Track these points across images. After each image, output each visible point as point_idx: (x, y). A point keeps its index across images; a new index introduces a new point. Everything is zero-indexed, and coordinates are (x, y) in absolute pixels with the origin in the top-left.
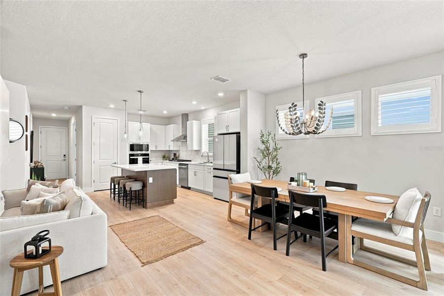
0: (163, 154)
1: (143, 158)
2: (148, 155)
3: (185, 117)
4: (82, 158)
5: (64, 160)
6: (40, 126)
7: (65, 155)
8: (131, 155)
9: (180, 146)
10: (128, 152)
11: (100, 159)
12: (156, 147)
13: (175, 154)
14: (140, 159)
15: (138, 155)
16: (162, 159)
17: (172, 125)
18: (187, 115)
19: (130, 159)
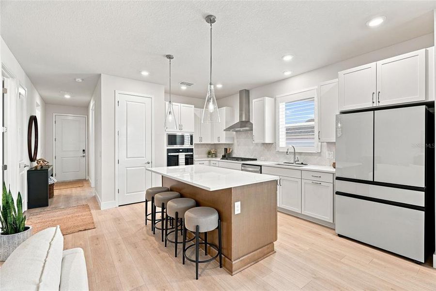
0: (208, 149)
1: (186, 155)
2: (191, 150)
3: (245, 95)
4: (101, 156)
5: (84, 156)
6: (54, 114)
7: (84, 151)
8: (169, 151)
9: (233, 138)
10: (165, 146)
11: (127, 158)
12: (201, 139)
13: (226, 150)
14: (182, 157)
15: (178, 151)
16: (206, 156)
17: (224, 108)
18: (247, 92)
19: (169, 157)
